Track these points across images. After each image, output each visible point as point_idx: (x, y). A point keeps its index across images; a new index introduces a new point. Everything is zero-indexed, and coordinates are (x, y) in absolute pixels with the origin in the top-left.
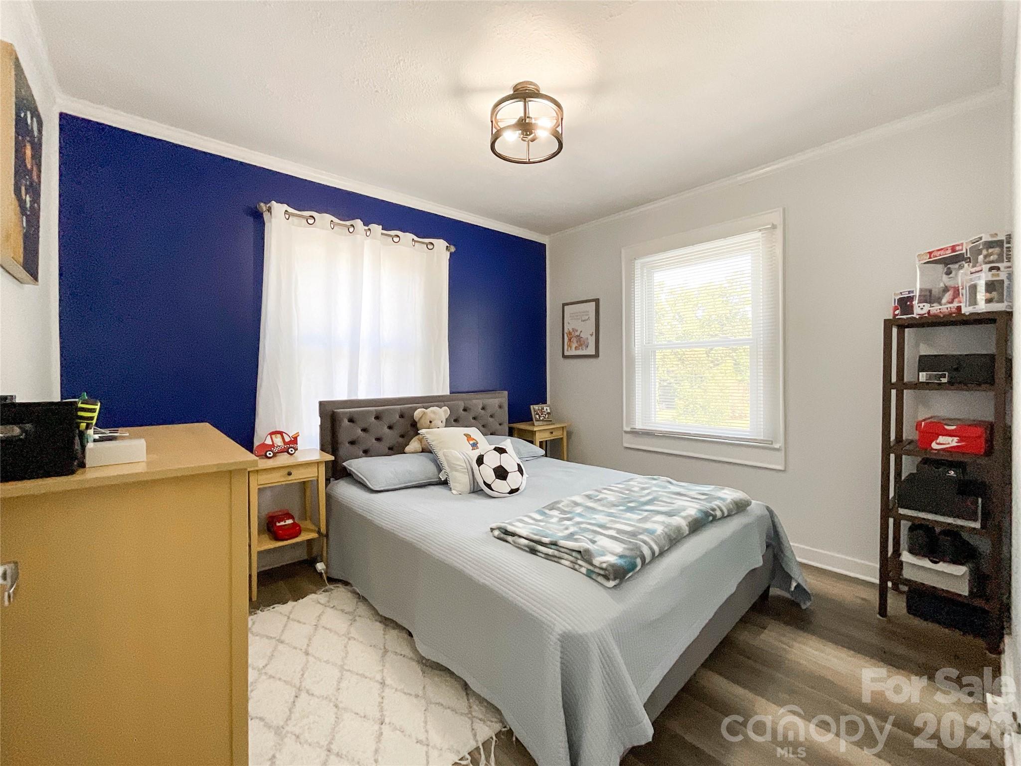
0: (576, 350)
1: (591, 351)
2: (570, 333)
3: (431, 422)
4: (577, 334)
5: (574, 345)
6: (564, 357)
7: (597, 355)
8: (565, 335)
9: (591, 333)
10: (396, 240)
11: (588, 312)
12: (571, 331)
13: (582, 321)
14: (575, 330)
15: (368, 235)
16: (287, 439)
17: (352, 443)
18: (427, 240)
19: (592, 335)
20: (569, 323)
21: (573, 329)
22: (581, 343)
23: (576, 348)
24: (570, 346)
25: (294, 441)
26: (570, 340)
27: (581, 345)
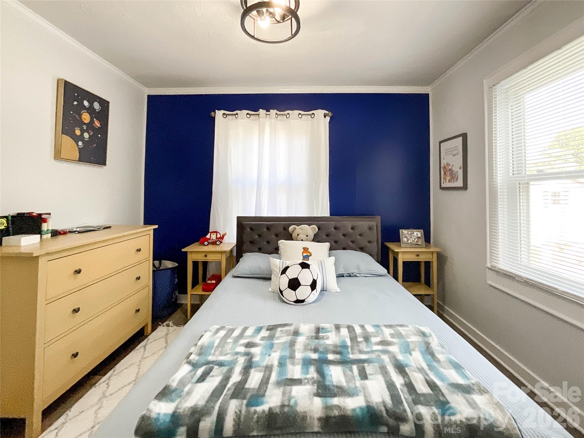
0: (449, 182)
1: (460, 183)
2: (445, 167)
3: (298, 235)
4: (450, 167)
5: (448, 178)
6: (442, 188)
7: (465, 187)
8: (442, 169)
9: (460, 167)
10: (287, 116)
11: (457, 147)
12: (446, 165)
13: (453, 155)
14: (448, 165)
15: (277, 117)
16: (219, 236)
17: (251, 242)
18: (311, 112)
19: (460, 168)
20: (444, 159)
21: (447, 163)
22: (454, 177)
23: (450, 181)
24: (445, 179)
25: (222, 238)
26: (445, 173)
27: (452, 178)
